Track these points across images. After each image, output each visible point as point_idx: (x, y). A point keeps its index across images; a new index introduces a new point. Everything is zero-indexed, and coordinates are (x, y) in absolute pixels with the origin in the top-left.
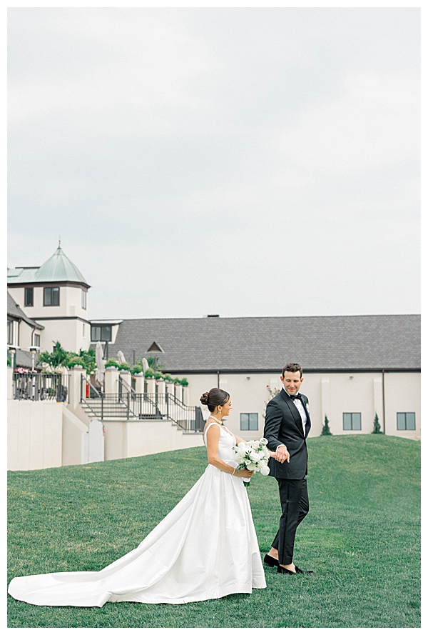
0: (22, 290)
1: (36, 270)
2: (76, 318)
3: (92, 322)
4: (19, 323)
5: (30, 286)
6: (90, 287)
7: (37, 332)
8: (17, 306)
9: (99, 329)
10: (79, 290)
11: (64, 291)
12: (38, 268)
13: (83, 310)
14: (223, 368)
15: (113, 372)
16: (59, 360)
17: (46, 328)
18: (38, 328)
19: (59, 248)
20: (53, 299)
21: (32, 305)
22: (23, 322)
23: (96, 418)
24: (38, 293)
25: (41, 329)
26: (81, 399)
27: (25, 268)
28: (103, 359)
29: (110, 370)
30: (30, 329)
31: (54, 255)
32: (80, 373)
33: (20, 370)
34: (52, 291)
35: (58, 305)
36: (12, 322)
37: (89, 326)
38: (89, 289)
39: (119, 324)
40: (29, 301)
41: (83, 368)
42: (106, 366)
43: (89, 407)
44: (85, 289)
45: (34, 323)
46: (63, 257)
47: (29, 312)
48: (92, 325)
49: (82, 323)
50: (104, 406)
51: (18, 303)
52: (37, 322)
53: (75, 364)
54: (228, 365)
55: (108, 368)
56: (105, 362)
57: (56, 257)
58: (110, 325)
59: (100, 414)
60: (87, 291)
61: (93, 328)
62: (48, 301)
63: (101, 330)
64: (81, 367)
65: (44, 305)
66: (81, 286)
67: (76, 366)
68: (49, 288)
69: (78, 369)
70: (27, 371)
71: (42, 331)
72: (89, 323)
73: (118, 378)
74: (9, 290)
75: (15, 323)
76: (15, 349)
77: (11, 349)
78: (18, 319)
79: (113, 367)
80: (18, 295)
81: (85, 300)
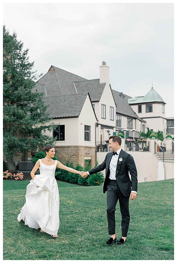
0: (137, 106)
1: (143, 98)
2: (159, 117)
3: (167, 119)
4: (136, 120)
5: (140, 105)
6: (166, 104)
7: (143, 123)
8: (135, 113)
9: (170, 121)
10: (161, 105)
11: (154, 106)
12: (143, 97)
13: (163, 114)
15: (169, 140)
16: (148, 135)
17: (147, 122)
18: (143, 122)
19: (152, 88)
20: (150, 110)
21: (141, 112)
22: (137, 120)
23: (161, 160)
24: (144, 107)
25: (145, 122)
26: (155, 152)
27: (138, 97)
28: (166, 134)
29: (168, 139)
30: (140, 122)
31: (150, 91)
32: (154, 140)
33: (128, 140)
34: (149, 107)
35: (152, 112)
36: (132, 119)
37: (166, 120)
38: (165, 105)
40: (140, 111)
41: (156, 138)
43: (158, 156)
45: (142, 120)
46: (154, 91)
47: (140, 115)
48: (167, 120)
49: (162, 119)
50: (165, 155)
51: (135, 112)
52: (143, 119)
55: (167, 138)
56: (166, 136)
57: (151, 91)
58: (173, 120)
59: (163, 159)
60: (164, 106)
61: (168, 121)
62: (148, 110)
64: (155, 138)
65: (146, 112)
66: (162, 103)
67: (152, 138)
68: (148, 105)
70: (131, 140)
71: (146, 123)
72: (166, 119)
73: (172, 143)
74: (132, 106)
75: (134, 120)
76: (126, 131)
77: (124, 131)
78: (135, 118)
79: (169, 138)
80: (135, 108)
81: (164, 109)
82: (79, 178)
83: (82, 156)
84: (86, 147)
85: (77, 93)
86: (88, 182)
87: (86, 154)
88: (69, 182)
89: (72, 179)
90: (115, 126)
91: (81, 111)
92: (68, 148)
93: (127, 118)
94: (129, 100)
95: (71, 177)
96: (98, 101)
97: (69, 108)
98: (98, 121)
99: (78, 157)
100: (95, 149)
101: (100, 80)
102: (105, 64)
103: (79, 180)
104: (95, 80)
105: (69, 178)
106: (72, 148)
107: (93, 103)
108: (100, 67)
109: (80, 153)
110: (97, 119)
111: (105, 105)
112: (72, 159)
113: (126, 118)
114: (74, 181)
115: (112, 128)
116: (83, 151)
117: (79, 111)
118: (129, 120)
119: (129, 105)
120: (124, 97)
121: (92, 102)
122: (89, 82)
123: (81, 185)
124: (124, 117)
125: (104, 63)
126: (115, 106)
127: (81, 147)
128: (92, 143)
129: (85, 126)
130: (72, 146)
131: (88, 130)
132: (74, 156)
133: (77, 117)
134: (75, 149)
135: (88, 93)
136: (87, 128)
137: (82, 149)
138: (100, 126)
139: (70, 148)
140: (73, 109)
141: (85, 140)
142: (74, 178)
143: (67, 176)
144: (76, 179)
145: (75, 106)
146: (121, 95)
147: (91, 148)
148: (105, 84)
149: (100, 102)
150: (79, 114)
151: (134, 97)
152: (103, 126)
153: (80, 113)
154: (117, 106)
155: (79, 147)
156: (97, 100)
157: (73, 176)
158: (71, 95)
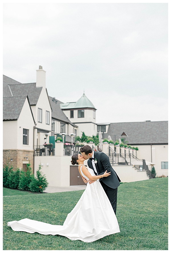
0: (69, 112)
2: (91, 122)
3: (98, 124)
4: (68, 125)
5: (72, 110)
6: (96, 110)
7: (75, 128)
8: (67, 118)
9: (100, 127)
10: (92, 111)
11: (86, 112)
12: (75, 102)
13: (94, 119)
14: (153, 142)
15: (106, 144)
16: (84, 139)
17: (79, 127)
18: (76, 127)
19: (84, 94)
20: (82, 115)
21: (73, 118)
22: (69, 125)
24: (76, 112)
25: (77, 127)
27: (70, 103)
28: (102, 139)
29: (105, 144)
30: (73, 127)
31: (82, 97)
32: (92, 145)
33: (67, 144)
34: (81, 112)
35: (84, 117)
36: (65, 124)
37: (96, 126)
38: (96, 111)
39: (109, 125)
40: (72, 116)
41: (94, 143)
42: (103, 142)
44: (95, 110)
46: (86, 98)
47: (72, 120)
48: (98, 125)
49: (93, 124)
51: (67, 117)
52: (75, 124)
53: (90, 141)
54: (155, 141)
55: (104, 143)
56: (103, 140)
57: (82, 98)
58: (105, 125)
60: (95, 111)
61: (98, 127)
62: (80, 116)
63: (101, 127)
64: (92, 142)
65: (78, 117)
66: (93, 109)
67: (90, 142)
68: (80, 110)
69: (91, 143)
70: (69, 144)
71: (78, 128)
72: (96, 124)
73: (108, 147)
74: (64, 112)
75: (66, 125)
76: (64, 135)
77: (63, 135)
78: (68, 123)
79: (106, 142)
80: (68, 113)
81: (95, 115)
82: (20, 183)
83: (20, 160)
84: (24, 151)
85: (12, 96)
86: (30, 187)
87: (24, 158)
88: (9, 188)
89: (12, 184)
90: (51, 130)
91: (19, 114)
92: (6, 152)
93: (61, 123)
94: (61, 105)
95: (11, 182)
96: (35, 105)
97: (7, 111)
98: (36, 124)
99: (16, 162)
100: (33, 153)
101: (37, 84)
102: (42, 69)
103: (19, 185)
104: (31, 83)
105: (9, 183)
106: (10, 152)
107: (32, 107)
108: (37, 71)
109: (18, 157)
110: (35, 123)
111: (42, 109)
112: (10, 163)
113: (59, 123)
114: (14, 186)
115: (48, 132)
116: (21, 155)
117: (18, 114)
118: (62, 125)
119: (61, 110)
120: (57, 102)
121: (30, 105)
122: (25, 85)
123: (21, 190)
124: (58, 122)
125: (41, 67)
126: (50, 111)
127: (19, 151)
128: (30, 147)
129: (24, 129)
130: (10, 150)
131: (27, 134)
132: (12, 160)
133: (16, 120)
134: (13, 153)
135: (27, 96)
136: (26, 131)
137: (21, 152)
138: (36, 130)
139: (8, 152)
140: (11, 112)
141: (24, 144)
142: (14, 183)
143: (6, 181)
144: (16, 184)
145: (13, 109)
146: (54, 100)
147: (29, 152)
148: (42, 88)
149: (37, 106)
150: (18, 118)
151: (66, 103)
152: (40, 130)
153: (19, 116)
154: (53, 110)
155: (18, 151)
156: (33, 104)
157: (13, 181)
158: (9, 97)
